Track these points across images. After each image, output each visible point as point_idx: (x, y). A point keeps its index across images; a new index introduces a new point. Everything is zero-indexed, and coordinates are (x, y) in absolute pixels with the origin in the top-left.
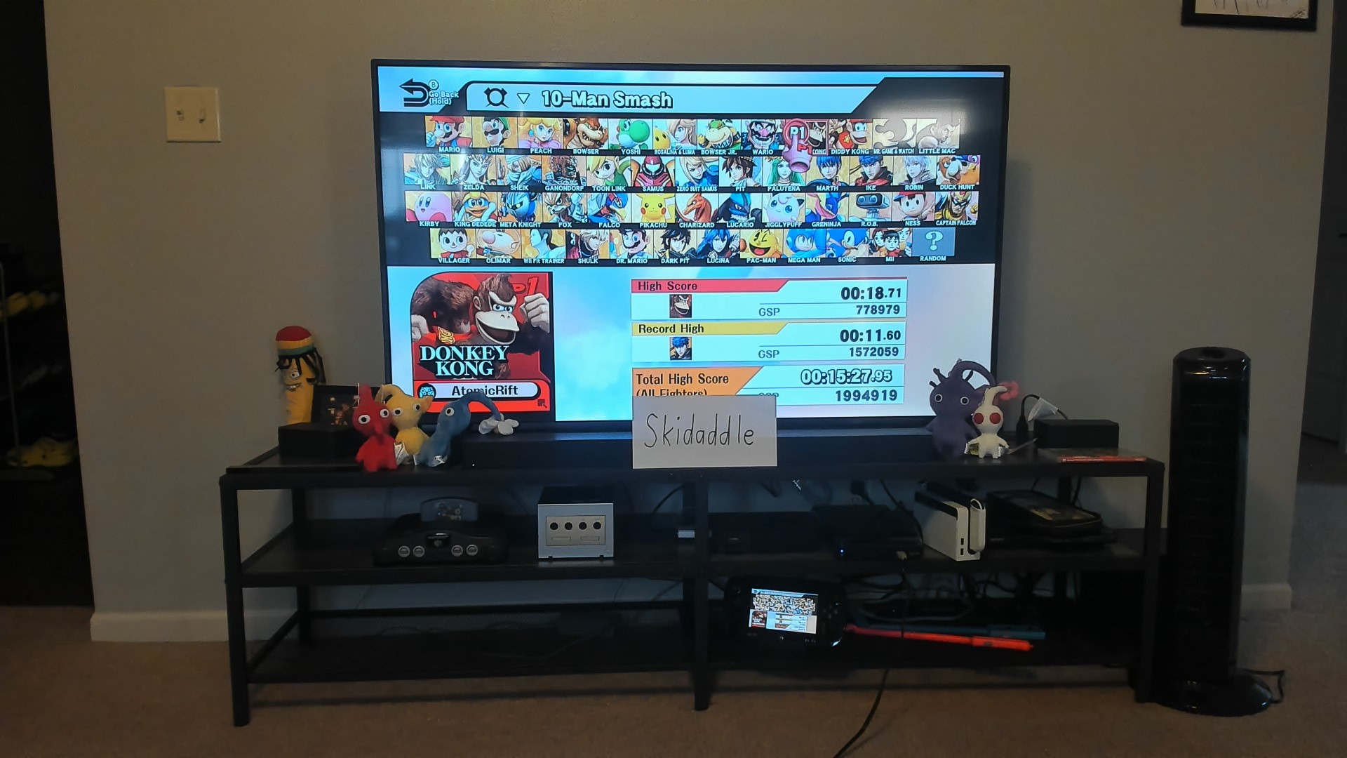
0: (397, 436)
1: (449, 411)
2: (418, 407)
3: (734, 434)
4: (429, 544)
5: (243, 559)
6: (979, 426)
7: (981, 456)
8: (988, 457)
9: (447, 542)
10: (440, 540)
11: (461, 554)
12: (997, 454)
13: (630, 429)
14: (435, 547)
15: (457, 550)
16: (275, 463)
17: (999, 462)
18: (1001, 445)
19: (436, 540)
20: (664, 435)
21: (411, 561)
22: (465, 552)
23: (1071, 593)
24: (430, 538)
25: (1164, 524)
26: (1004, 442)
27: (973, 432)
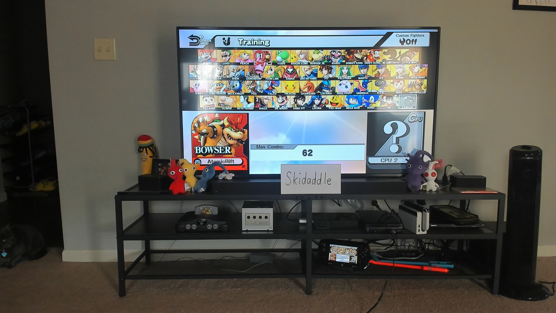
0: (186, 180)
1: (206, 170)
2: (194, 168)
3: (323, 180)
4: (198, 224)
5: (124, 229)
6: (426, 178)
7: (428, 190)
8: (431, 191)
9: (205, 223)
10: (202, 222)
11: (211, 228)
12: (434, 189)
13: (280, 178)
14: (201, 225)
15: (209, 227)
16: (136, 190)
17: (435, 193)
18: (436, 186)
19: (201, 222)
20: (294, 181)
21: (191, 231)
22: (212, 227)
23: (465, 248)
24: (198, 221)
25: (505, 220)
26: (437, 185)
27: (425, 180)
